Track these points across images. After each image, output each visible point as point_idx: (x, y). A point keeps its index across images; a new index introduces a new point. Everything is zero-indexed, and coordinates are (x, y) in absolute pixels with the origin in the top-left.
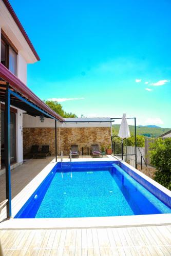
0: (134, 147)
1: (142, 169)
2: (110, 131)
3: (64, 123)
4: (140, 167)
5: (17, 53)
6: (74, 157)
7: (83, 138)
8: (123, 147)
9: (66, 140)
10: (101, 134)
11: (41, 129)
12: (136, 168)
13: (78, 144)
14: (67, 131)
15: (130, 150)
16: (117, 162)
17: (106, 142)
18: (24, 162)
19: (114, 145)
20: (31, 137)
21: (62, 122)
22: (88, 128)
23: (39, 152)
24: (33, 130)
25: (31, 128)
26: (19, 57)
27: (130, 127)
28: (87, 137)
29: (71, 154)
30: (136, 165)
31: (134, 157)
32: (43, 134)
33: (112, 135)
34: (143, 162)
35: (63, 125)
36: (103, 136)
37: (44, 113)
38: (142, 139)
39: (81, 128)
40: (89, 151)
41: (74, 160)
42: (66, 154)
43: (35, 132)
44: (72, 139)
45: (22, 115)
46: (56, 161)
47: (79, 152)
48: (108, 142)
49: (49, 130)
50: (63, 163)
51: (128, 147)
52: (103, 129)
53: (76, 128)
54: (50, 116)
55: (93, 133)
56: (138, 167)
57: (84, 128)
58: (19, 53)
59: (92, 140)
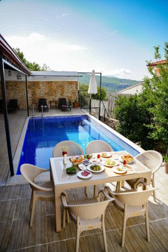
1: (105, 121)
2: (77, 85)
7: (51, 92)
9: (34, 94)
10: (68, 88)
12: (100, 119)
13: (46, 97)
14: (35, 84)
17: (72, 96)
19: (81, 99)
21: (30, 75)
22: (56, 82)
28: (55, 91)
32: (10, 88)
33: (79, 89)
36: (70, 90)
39: (49, 82)
40: (57, 105)
44: (40, 93)
46: (28, 115)
48: (75, 95)
50: (35, 117)
52: (71, 83)
53: (43, 82)
57: (52, 82)
59: (60, 93)
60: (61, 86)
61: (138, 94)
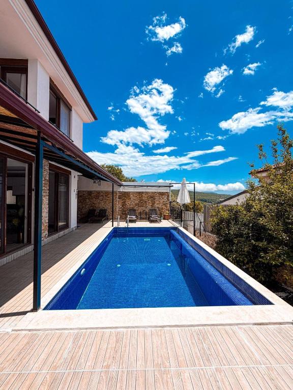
0: (192, 213)
1: (200, 235)
2: (168, 196)
3: (122, 187)
4: (199, 234)
5: (70, 110)
6: (131, 221)
7: (141, 203)
8: (182, 212)
9: (124, 204)
10: (160, 198)
11: (99, 192)
12: (195, 235)
13: (135, 208)
14: (125, 195)
15: (189, 215)
16: (176, 229)
17: (164, 207)
18: (78, 227)
19: (172, 210)
20: (88, 200)
21: (120, 185)
22: (147, 193)
23: (96, 216)
24: (90, 193)
25: (88, 192)
26: (73, 114)
27: (190, 192)
28: (146, 202)
29: (128, 219)
30: (195, 231)
31: (192, 223)
32: (101, 198)
33: (171, 200)
34: (202, 228)
35: (122, 189)
36: (161, 201)
37: (98, 175)
38: (199, 204)
39: (140, 193)
40: (148, 216)
41: (132, 225)
42: (123, 218)
43: (92, 195)
44: (130, 203)
45: (76, 177)
46: (113, 226)
47: (137, 217)
48: (166, 206)
49: (107, 193)
50: (120, 228)
51: (186, 212)
52: (162, 194)
53: (134, 192)
54: (106, 179)
55: (151, 197)
56: (196, 233)
57: (142, 193)
58: (73, 110)
59: (151, 204)
60: (152, 197)
61: (239, 204)
